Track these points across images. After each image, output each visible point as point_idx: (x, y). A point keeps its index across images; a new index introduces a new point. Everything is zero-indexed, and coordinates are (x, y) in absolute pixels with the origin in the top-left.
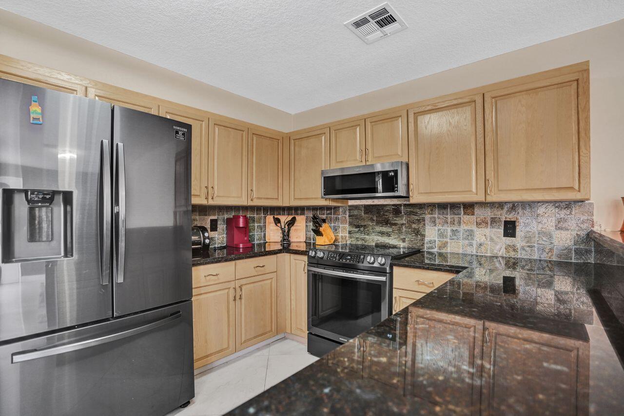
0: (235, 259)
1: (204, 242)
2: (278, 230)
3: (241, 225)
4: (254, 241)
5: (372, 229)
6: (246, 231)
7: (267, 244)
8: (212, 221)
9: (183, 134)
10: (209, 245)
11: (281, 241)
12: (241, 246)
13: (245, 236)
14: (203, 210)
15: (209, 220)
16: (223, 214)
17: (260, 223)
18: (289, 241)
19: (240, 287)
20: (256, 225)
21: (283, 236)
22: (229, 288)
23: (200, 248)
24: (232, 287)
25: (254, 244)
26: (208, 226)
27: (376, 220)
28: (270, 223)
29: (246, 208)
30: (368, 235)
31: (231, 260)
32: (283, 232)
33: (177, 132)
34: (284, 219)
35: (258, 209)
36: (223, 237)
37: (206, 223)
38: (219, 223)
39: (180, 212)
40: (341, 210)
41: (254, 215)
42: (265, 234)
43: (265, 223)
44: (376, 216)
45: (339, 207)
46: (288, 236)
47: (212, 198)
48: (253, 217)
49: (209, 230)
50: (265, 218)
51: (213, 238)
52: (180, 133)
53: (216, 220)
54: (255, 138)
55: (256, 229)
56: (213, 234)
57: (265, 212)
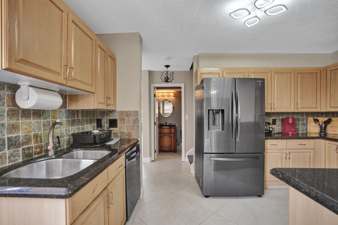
0: (287, 139)
1: (269, 130)
2: (317, 126)
3: (290, 122)
4: (299, 131)
6: (293, 126)
7: (308, 134)
8: (273, 120)
10: (272, 131)
11: (319, 133)
12: (290, 133)
13: (293, 128)
14: (268, 114)
16: (279, 116)
17: (304, 121)
18: (326, 133)
19: (290, 153)
20: (300, 122)
21: (321, 130)
22: (283, 152)
23: (268, 132)
24: (285, 153)
25: (299, 133)
26: (271, 122)
28: (311, 122)
29: (294, 113)
31: (284, 139)
32: (321, 127)
33: (258, 83)
34: (322, 119)
35: (302, 114)
36: (279, 128)
37: (270, 121)
38: (277, 121)
39: (258, 115)
41: (299, 116)
42: (307, 128)
43: (307, 121)
46: (325, 129)
47: (274, 109)
48: (299, 118)
49: (272, 124)
50: (307, 118)
51: (274, 128)
52: (260, 83)
53: (275, 120)
54: (299, 75)
55: (300, 125)
56: (274, 126)
57: (307, 115)
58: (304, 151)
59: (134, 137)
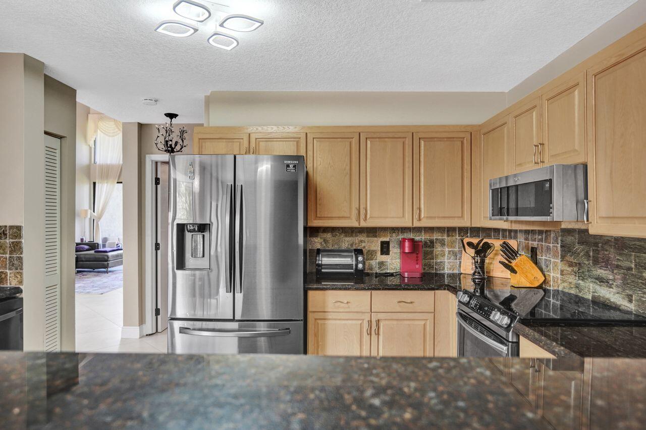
1: (357, 266)
3: (408, 249)
4: (444, 269)
5: (588, 271)
6: (417, 257)
7: (462, 276)
8: (383, 243)
9: (294, 166)
13: (417, 264)
14: (372, 231)
15: (380, 242)
16: (396, 236)
17: (454, 247)
20: (447, 249)
22: (364, 320)
23: (351, 273)
24: (367, 320)
25: (443, 274)
26: (377, 249)
27: (593, 257)
30: (582, 280)
33: (288, 166)
36: (397, 263)
37: (376, 245)
38: (391, 246)
40: (552, 235)
41: (443, 236)
42: (460, 263)
44: (593, 250)
45: (550, 231)
48: (443, 240)
49: (379, 254)
51: (385, 262)
52: (291, 166)
53: (388, 243)
54: (423, 142)
55: (446, 255)
56: (384, 258)
57: (462, 235)
58: (410, 316)
59: (12, 283)
